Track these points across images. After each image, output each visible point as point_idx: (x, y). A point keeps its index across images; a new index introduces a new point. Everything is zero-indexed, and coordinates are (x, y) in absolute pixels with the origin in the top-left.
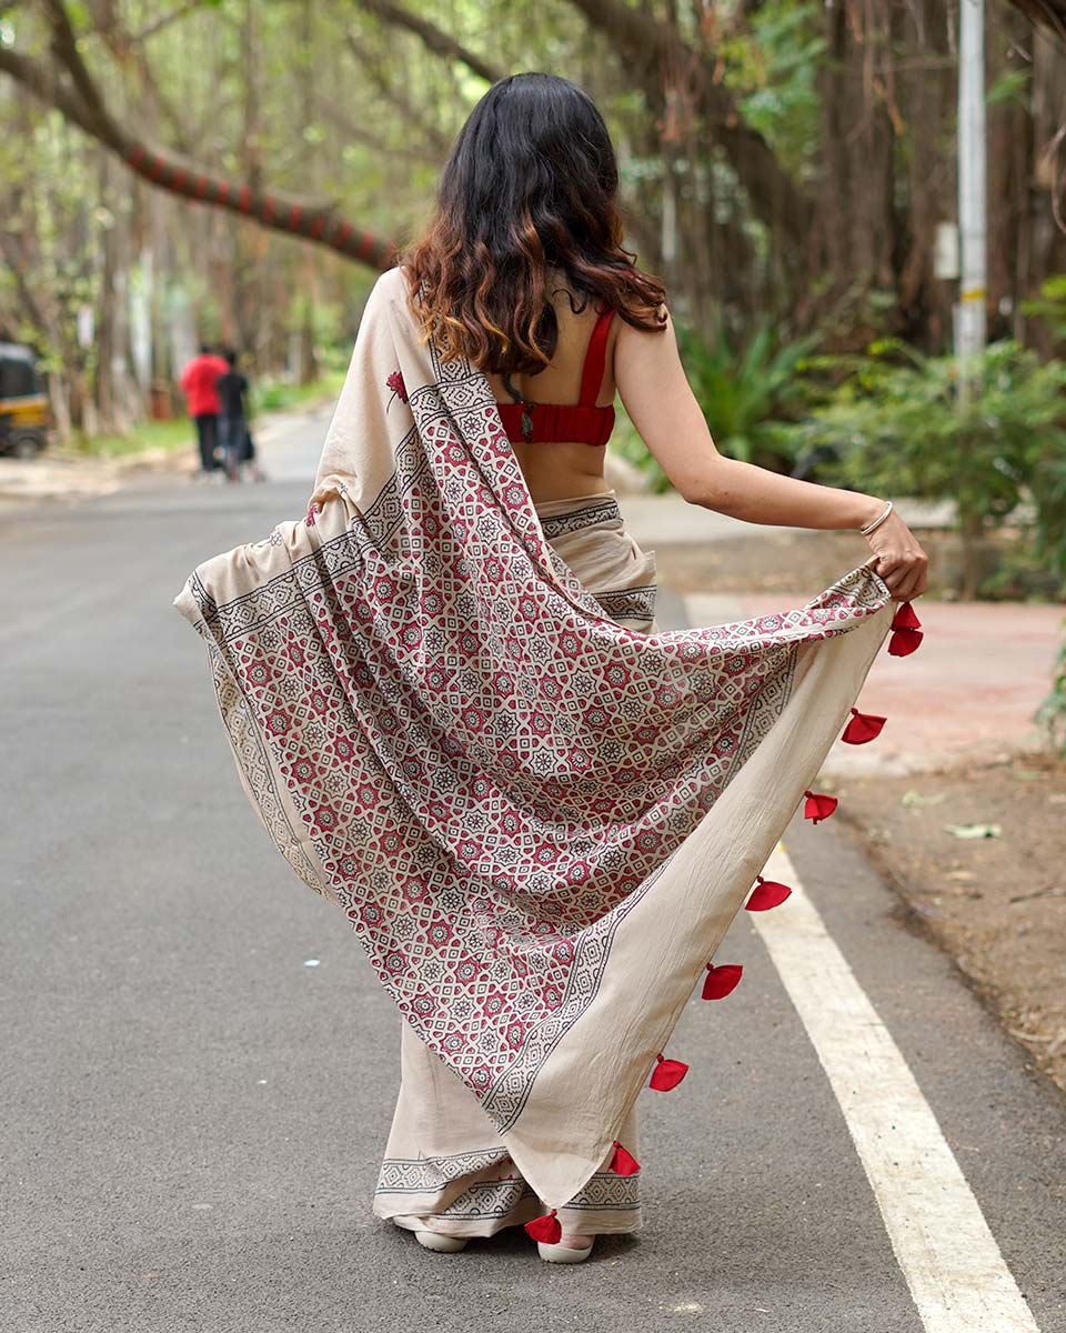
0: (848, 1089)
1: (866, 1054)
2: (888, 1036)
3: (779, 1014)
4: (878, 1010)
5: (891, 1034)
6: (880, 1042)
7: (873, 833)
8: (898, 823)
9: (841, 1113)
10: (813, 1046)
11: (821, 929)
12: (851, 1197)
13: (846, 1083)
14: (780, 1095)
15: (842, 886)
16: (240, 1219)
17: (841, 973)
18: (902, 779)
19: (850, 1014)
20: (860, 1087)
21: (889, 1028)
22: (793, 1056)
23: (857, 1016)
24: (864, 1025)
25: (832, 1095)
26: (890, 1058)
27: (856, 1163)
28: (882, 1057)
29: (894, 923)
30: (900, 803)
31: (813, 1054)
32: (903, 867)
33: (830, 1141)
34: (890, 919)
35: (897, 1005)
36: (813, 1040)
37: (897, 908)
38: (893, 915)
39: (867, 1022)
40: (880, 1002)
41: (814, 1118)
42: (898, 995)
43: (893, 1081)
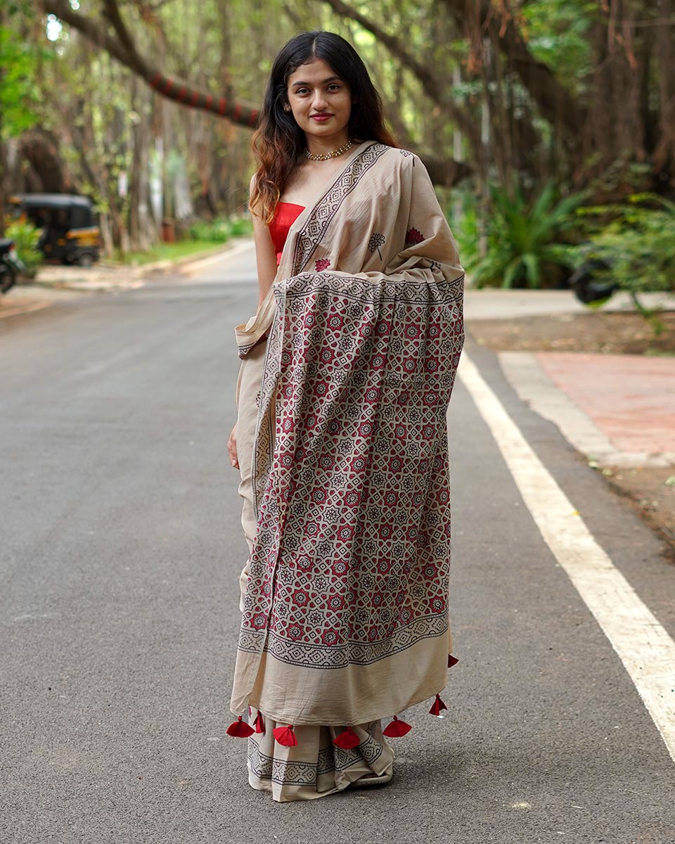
0: (635, 666)
1: (649, 643)
2: (665, 632)
3: (580, 618)
4: (656, 616)
5: (667, 630)
6: (659, 636)
7: (644, 503)
8: (663, 496)
9: (631, 681)
10: (607, 639)
11: (610, 564)
12: (642, 735)
13: (634, 662)
14: (583, 669)
15: (624, 537)
17: (626, 592)
18: (666, 469)
19: (635, 618)
20: (645, 665)
21: (666, 627)
22: (592, 645)
23: (640, 620)
24: (646, 625)
25: (624, 670)
26: (667, 647)
27: (645, 713)
28: (661, 646)
29: (665, 560)
30: (664, 484)
31: (609, 644)
32: (668, 524)
33: (623, 699)
34: (662, 558)
35: (670, 613)
36: (608, 635)
37: (666, 551)
38: (665, 555)
39: (648, 623)
40: (657, 610)
41: (611, 684)
42: (671, 606)
43: (670, 661)
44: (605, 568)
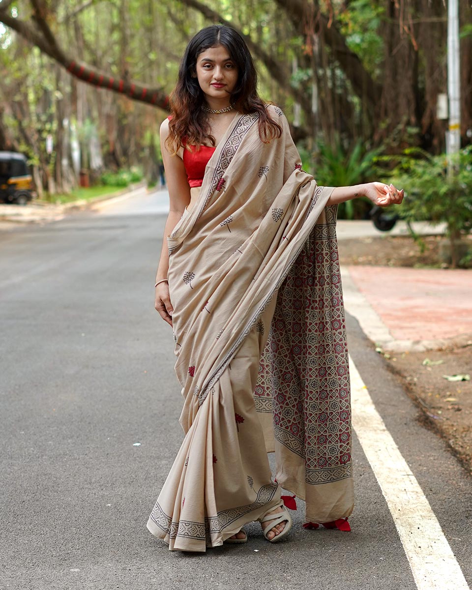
0: (396, 508)
1: (405, 490)
2: (416, 481)
3: (363, 469)
4: (411, 468)
5: (417, 479)
6: (412, 484)
7: (409, 378)
8: (421, 374)
9: (393, 520)
10: (379, 486)
11: (384, 427)
12: (397, 565)
13: (395, 505)
15: (394, 405)
16: (93, 577)
17: (393, 449)
18: (423, 352)
19: (397, 470)
20: (402, 507)
21: (417, 477)
22: (369, 491)
23: (401, 471)
25: (389, 511)
26: (417, 492)
27: (400, 546)
28: (413, 491)
29: (419, 424)
30: (422, 364)
31: (380, 490)
32: (423, 395)
33: (387, 535)
34: (417, 422)
35: (420, 465)
36: (379, 483)
37: (420, 416)
38: (418, 420)
39: (405, 474)
40: (412, 463)
41: (379, 523)
42: (421, 460)
43: (418, 504)
44: (381, 430)
